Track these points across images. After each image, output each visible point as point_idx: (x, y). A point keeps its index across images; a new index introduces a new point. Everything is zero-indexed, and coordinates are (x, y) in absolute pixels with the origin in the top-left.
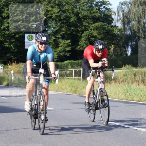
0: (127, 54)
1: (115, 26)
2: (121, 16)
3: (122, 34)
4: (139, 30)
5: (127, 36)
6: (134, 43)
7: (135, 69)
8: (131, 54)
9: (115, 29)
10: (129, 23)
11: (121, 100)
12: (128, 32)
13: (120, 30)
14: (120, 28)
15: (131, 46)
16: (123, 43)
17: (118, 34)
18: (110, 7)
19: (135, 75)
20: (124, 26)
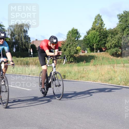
0: (13, 51)
1: (7, 37)
2: (10, 33)
3: (11, 41)
4: (19, 39)
5: (13, 42)
6: (17, 46)
7: (17, 59)
8: (15, 51)
9: (7, 39)
10: (14, 36)
11: (10, 74)
12: (14, 41)
13: (9, 39)
14: (9, 38)
15: (15, 47)
16: (11, 46)
17: (9, 41)
18: (4, 28)
19: (17, 61)
20: (11, 37)
